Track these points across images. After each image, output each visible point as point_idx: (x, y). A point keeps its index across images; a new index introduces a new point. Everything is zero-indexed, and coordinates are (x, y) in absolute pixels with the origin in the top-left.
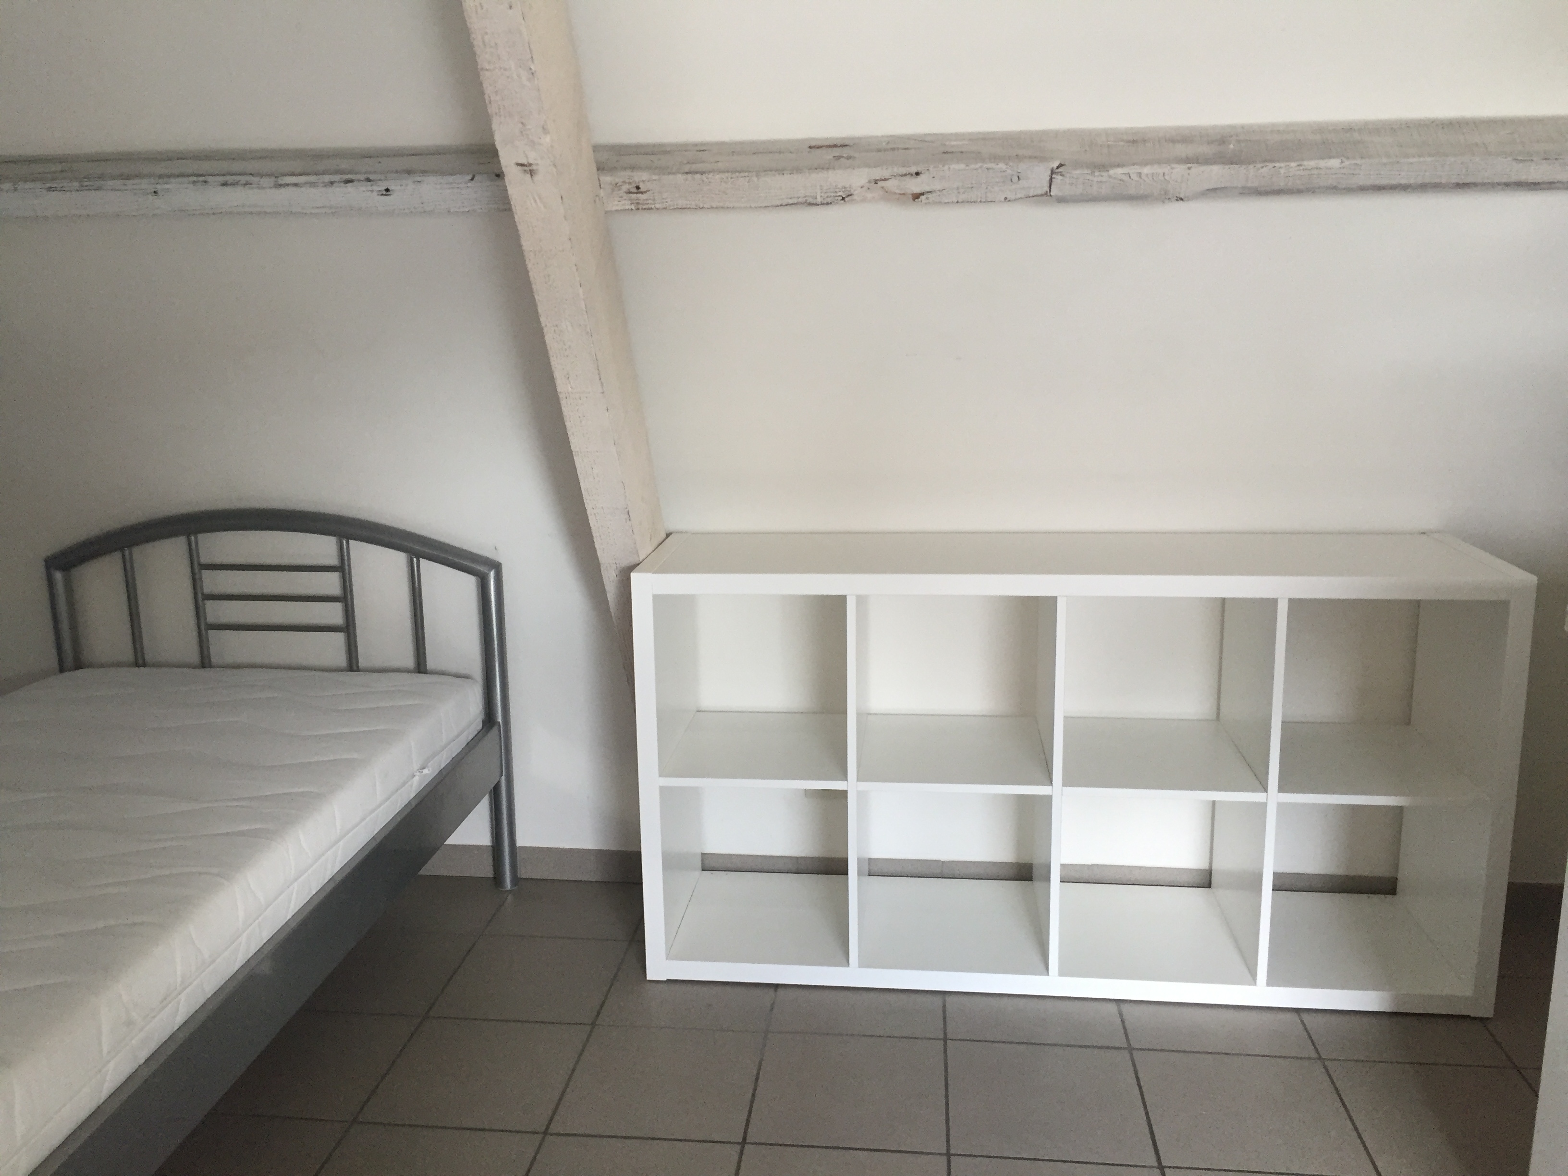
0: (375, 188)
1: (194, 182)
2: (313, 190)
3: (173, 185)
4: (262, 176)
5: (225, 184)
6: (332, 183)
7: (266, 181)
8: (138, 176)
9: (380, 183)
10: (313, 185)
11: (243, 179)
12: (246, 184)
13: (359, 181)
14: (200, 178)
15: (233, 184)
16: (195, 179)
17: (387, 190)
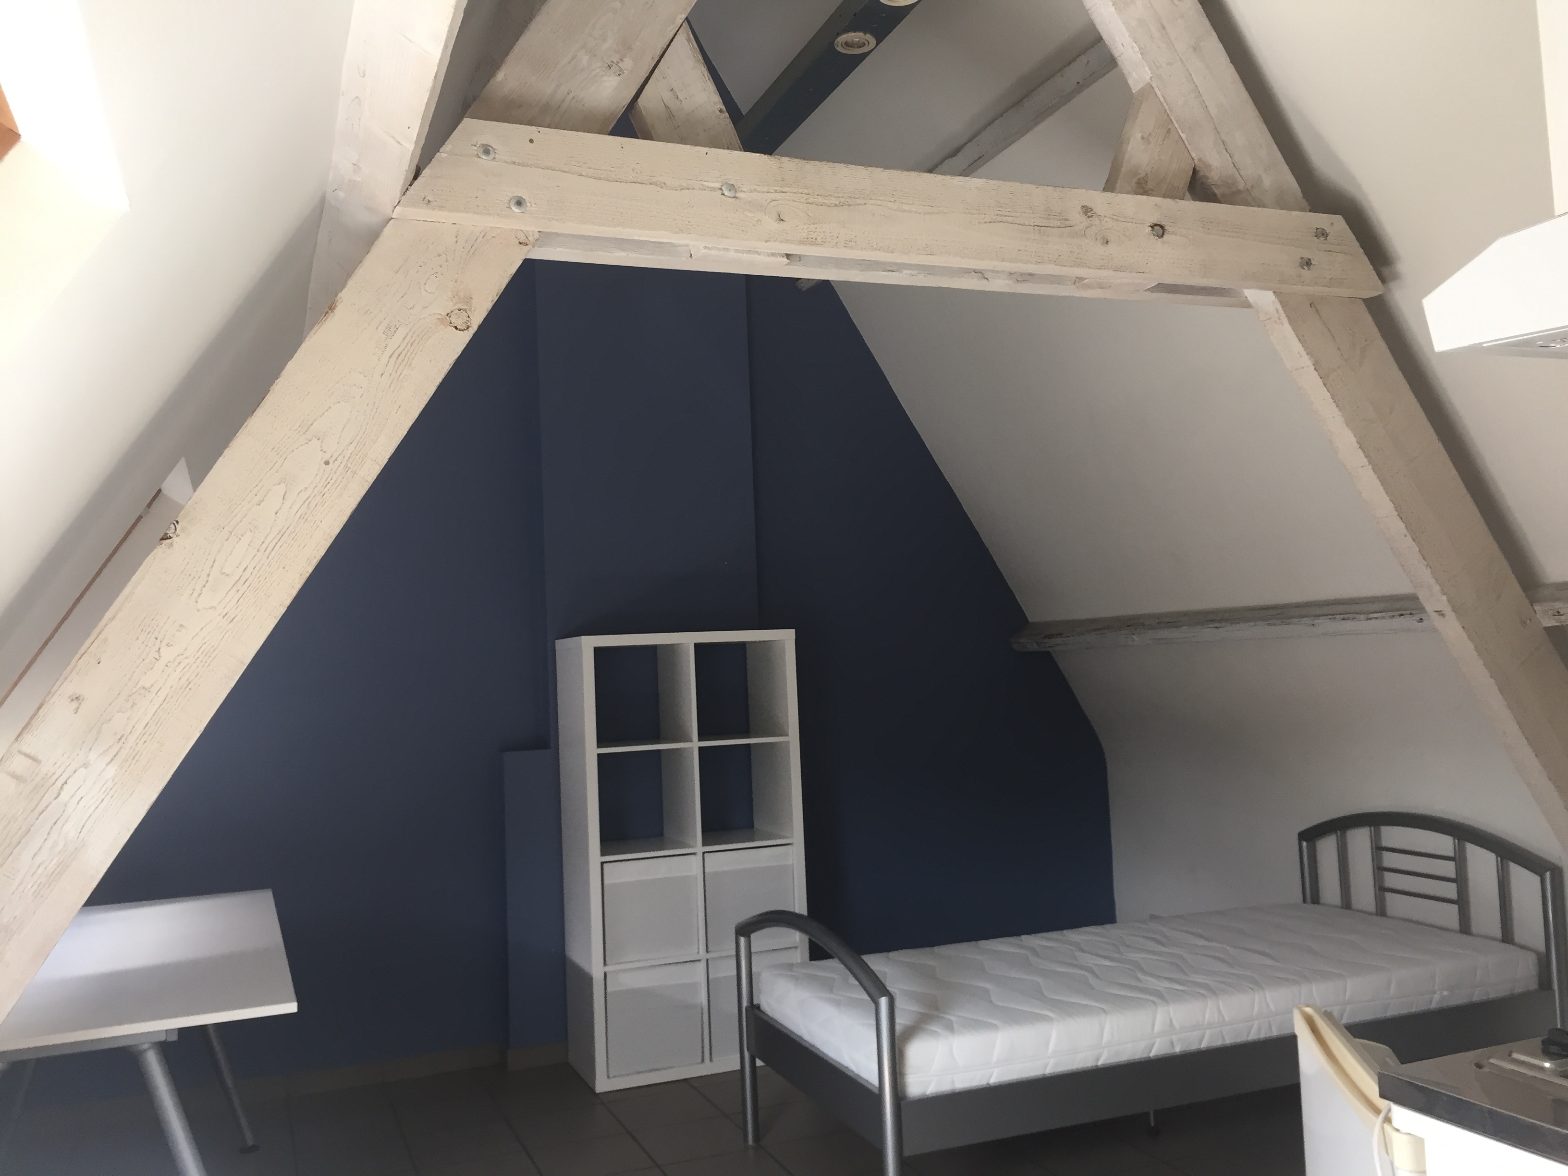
0: (1414, 618)
1: (1331, 618)
2: (1384, 620)
3: (1320, 620)
4: (1360, 614)
5: (1343, 619)
6: (1394, 616)
7: (1362, 617)
8: (1306, 616)
9: (1416, 616)
10: (1383, 618)
11: (1351, 616)
12: (1354, 619)
13: (1407, 614)
14: (1332, 616)
15: (1348, 619)
16: (1330, 617)
17: (1421, 619)
